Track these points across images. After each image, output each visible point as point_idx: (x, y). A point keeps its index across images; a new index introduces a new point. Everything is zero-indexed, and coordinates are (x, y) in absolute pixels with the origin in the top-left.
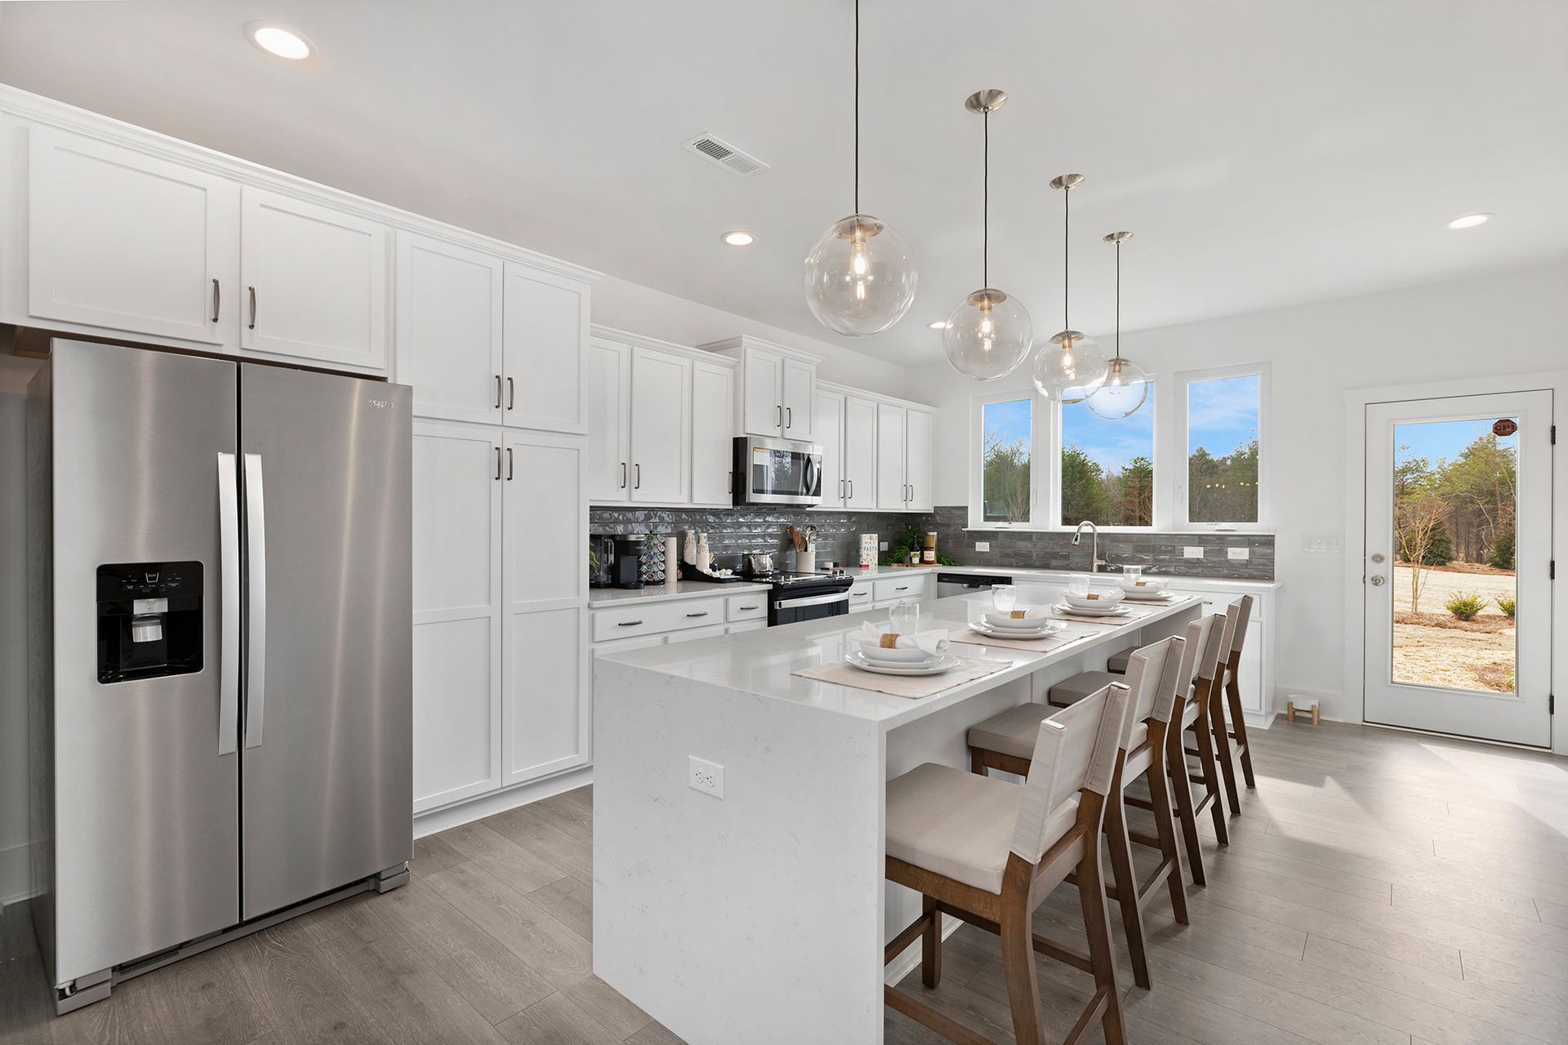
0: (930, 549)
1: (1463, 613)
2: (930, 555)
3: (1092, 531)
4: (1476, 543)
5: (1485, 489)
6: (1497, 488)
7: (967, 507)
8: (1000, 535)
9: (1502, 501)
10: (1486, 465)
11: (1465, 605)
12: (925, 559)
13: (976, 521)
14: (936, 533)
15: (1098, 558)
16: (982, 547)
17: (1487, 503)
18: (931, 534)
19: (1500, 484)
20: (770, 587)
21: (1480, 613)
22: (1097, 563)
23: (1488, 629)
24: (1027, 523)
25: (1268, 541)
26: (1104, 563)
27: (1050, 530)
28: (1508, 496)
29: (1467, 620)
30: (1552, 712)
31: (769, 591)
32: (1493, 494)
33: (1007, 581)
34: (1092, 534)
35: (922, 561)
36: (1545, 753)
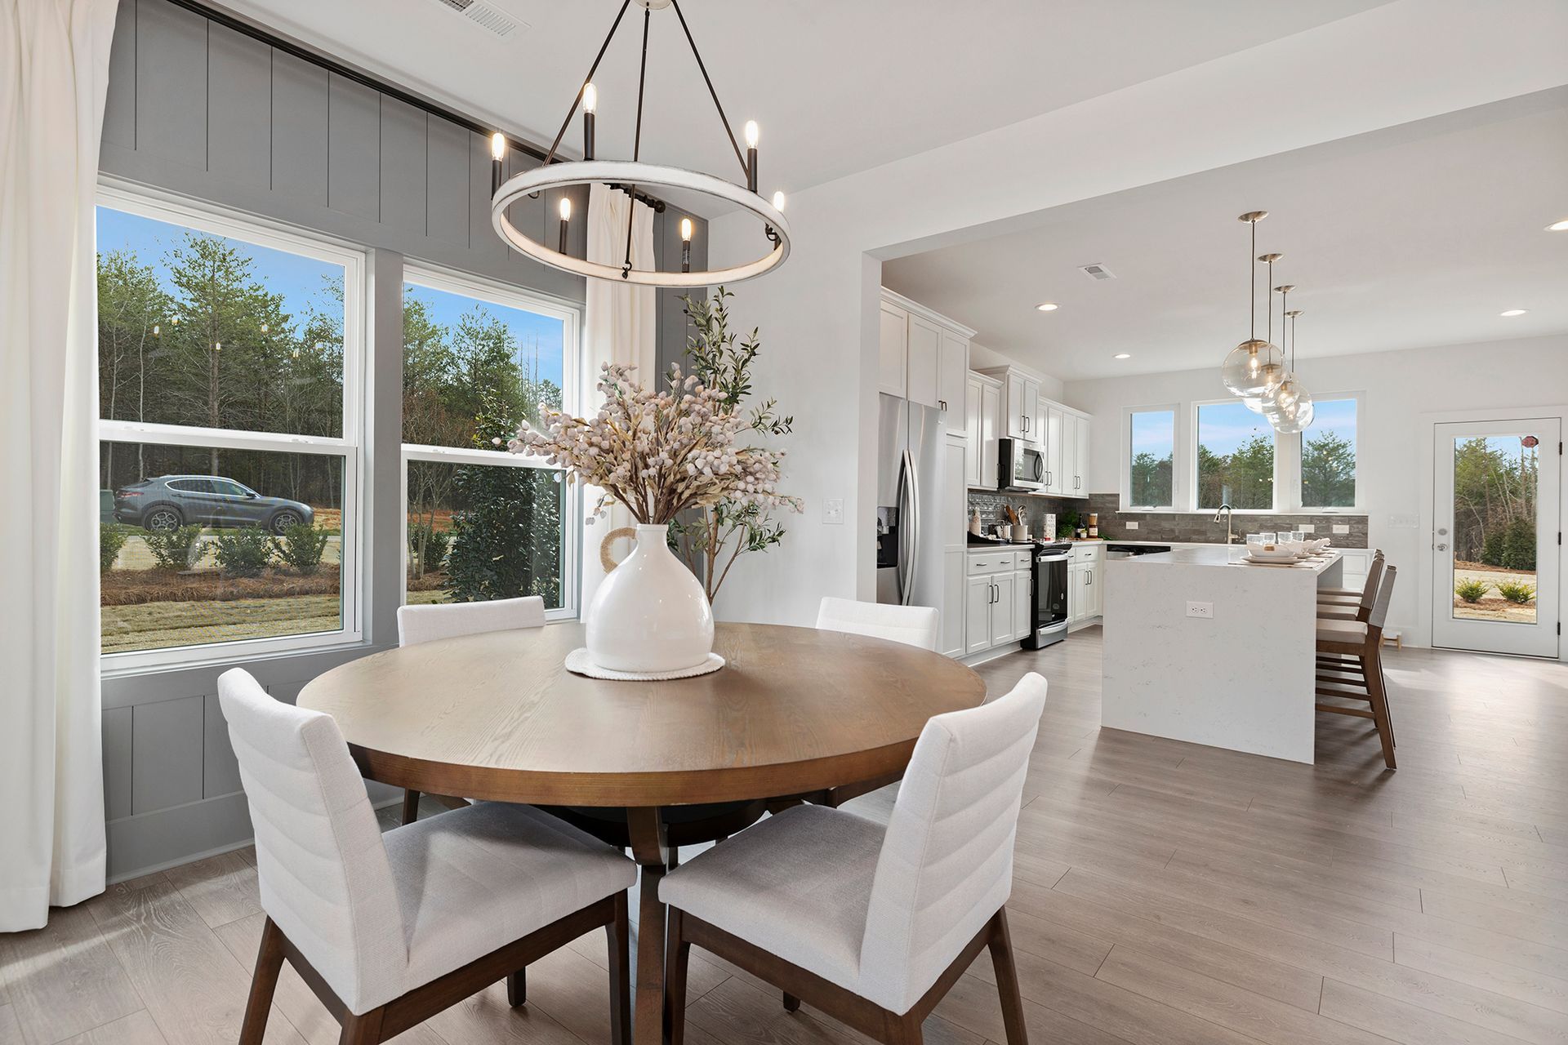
0: (1091, 526)
1: (1470, 596)
2: (1094, 531)
3: (1227, 513)
4: (1466, 543)
5: (1475, 490)
6: (1487, 490)
7: (1119, 495)
8: (1148, 517)
9: (1491, 502)
10: (1476, 467)
11: (1472, 589)
12: (1091, 534)
13: (1126, 505)
14: (1096, 515)
15: (1232, 533)
16: (1132, 525)
17: (1476, 504)
18: (1092, 515)
19: (1489, 486)
20: (1033, 546)
21: (1484, 596)
22: (1231, 537)
23: (1493, 608)
24: (1169, 507)
25: (1363, 520)
26: (1237, 537)
27: (1190, 512)
28: (1496, 498)
29: (1473, 603)
30: (1559, 633)
31: (1031, 550)
32: (1482, 496)
33: (1167, 549)
34: (1227, 515)
35: (1089, 537)
36: (1555, 660)
